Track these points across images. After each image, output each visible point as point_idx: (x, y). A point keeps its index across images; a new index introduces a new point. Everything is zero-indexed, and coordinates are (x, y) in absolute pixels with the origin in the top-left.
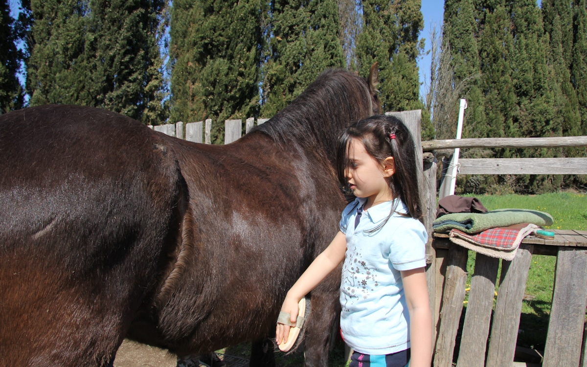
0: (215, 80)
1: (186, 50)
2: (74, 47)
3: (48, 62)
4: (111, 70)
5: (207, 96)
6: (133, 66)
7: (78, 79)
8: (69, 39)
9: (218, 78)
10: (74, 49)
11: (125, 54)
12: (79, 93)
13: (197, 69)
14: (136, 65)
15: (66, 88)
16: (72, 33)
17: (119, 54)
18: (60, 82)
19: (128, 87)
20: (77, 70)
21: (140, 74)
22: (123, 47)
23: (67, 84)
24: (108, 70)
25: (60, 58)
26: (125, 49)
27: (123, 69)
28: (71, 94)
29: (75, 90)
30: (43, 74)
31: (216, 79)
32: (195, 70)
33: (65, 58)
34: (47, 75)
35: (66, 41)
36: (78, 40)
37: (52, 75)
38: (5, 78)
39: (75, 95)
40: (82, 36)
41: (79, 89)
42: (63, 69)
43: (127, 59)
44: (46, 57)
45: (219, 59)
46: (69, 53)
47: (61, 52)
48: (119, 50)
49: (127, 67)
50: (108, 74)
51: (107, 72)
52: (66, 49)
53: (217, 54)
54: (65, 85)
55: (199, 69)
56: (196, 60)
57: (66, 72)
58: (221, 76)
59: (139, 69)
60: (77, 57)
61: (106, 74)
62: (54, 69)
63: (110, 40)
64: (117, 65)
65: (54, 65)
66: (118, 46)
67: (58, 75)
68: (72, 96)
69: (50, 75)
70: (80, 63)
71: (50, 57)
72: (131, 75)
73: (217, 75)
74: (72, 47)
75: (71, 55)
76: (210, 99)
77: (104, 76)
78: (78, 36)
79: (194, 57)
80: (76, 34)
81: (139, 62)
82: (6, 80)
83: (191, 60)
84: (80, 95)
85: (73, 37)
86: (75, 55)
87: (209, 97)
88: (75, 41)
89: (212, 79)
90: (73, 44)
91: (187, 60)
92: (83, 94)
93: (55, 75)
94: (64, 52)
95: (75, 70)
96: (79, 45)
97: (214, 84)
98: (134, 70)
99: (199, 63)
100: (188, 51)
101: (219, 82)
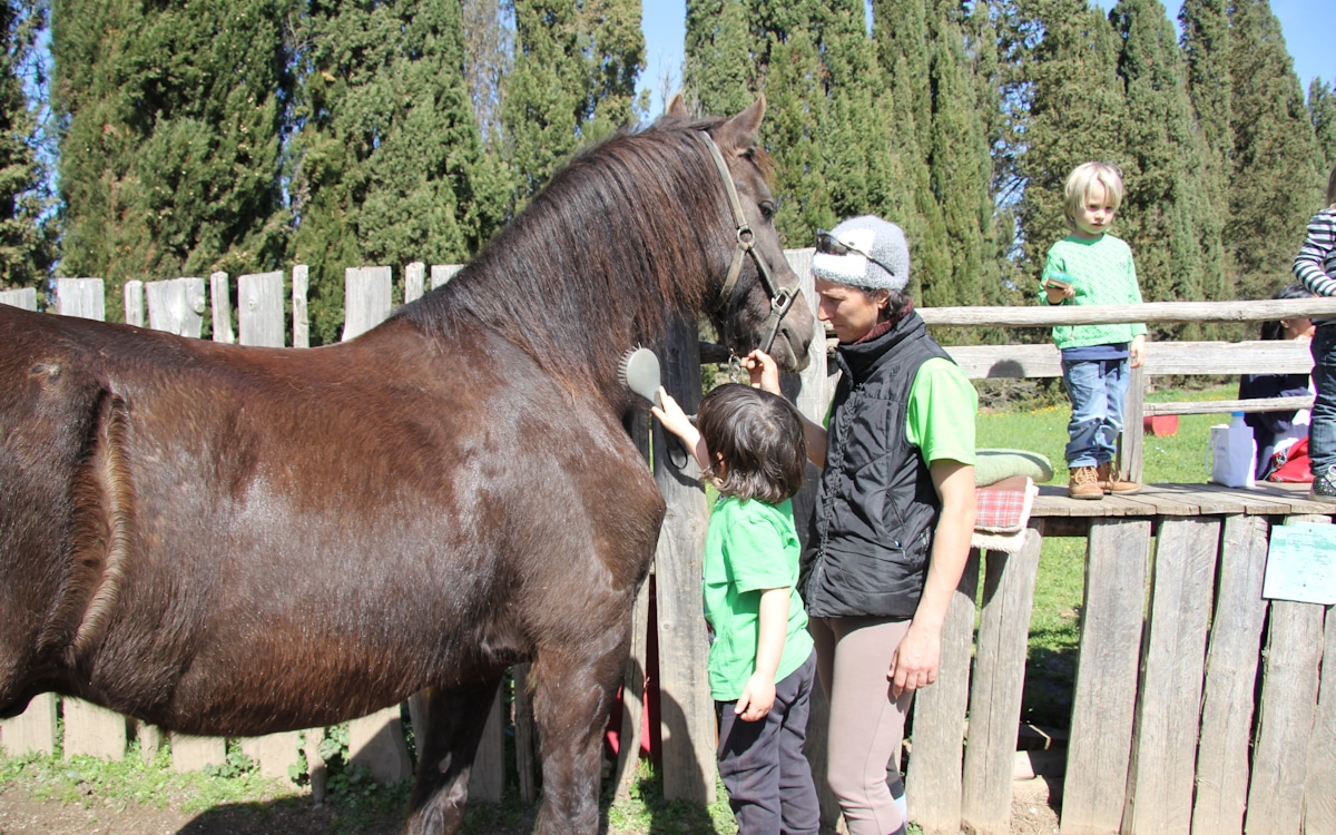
0: (177, 171)
1: (98, 93)
5: (157, 209)
9: (184, 166)
13: (128, 141)
31: (179, 167)
32: (123, 144)
45: (184, 119)
53: (179, 107)
55: (133, 142)
56: (125, 120)
58: (191, 161)
73: (183, 159)
76: (164, 217)
79: (120, 111)
83: (111, 119)
87: (163, 212)
89: (169, 167)
91: (101, 119)
97: (173, 180)
99: (133, 128)
100: (103, 96)
101: (186, 176)
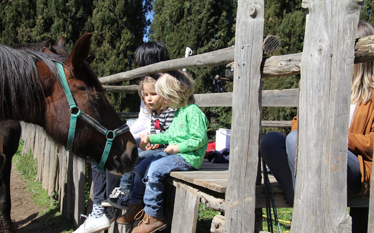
1: (268, 6)
2: (177, 14)
3: (161, 27)
4: (200, 30)
5: (283, 47)
6: (218, 25)
7: (179, 39)
8: (174, 8)
9: (292, 30)
10: (176, 16)
11: (210, 17)
12: (180, 50)
13: (277, 22)
14: (220, 24)
15: (171, 47)
16: (176, 3)
17: (206, 17)
18: (168, 42)
19: (213, 43)
20: (179, 32)
21: (223, 32)
22: (208, 10)
23: (173, 43)
24: (198, 31)
25: (168, 24)
26: (210, 12)
27: (210, 29)
28: (174, 51)
29: (177, 48)
30: (157, 36)
31: (291, 30)
32: (275, 24)
33: (171, 23)
34: (160, 37)
35: (172, 10)
36: (179, 8)
37: (163, 37)
38: (131, 42)
39: (177, 52)
40: (183, 5)
41: (180, 47)
42: (171, 32)
43: (212, 20)
44: (160, 24)
45: (296, 11)
46: (173, 19)
47: (169, 19)
48: (206, 13)
49: (213, 27)
50: (198, 34)
51: (197, 32)
52: (171, 17)
53: (294, 7)
54: (171, 44)
55: (278, 23)
56: (276, 15)
57: (172, 34)
58: (296, 28)
59: (223, 28)
60: (179, 22)
61: (197, 34)
62: (165, 32)
63: (200, 6)
64: (204, 26)
65: (165, 29)
66: (204, 11)
67: (167, 36)
68: (175, 52)
69: (162, 37)
70: (182, 26)
71: (163, 24)
72: (216, 33)
73: (292, 27)
74: (175, 14)
75: (175, 21)
76: (286, 49)
77: (195, 35)
78: (179, 5)
79: (275, 12)
80: (178, 4)
81: (223, 22)
82: (132, 44)
83: (271, 15)
84: (180, 51)
85: (176, 6)
86: (178, 21)
87: (285, 48)
88: (177, 10)
89: (287, 31)
90: (176, 13)
91: (268, 16)
92: (183, 50)
93: (165, 37)
94: (170, 19)
95: (178, 32)
96: (180, 12)
97: (289, 35)
98: (220, 29)
99: (279, 18)
100: (270, 7)
101: (294, 33)
